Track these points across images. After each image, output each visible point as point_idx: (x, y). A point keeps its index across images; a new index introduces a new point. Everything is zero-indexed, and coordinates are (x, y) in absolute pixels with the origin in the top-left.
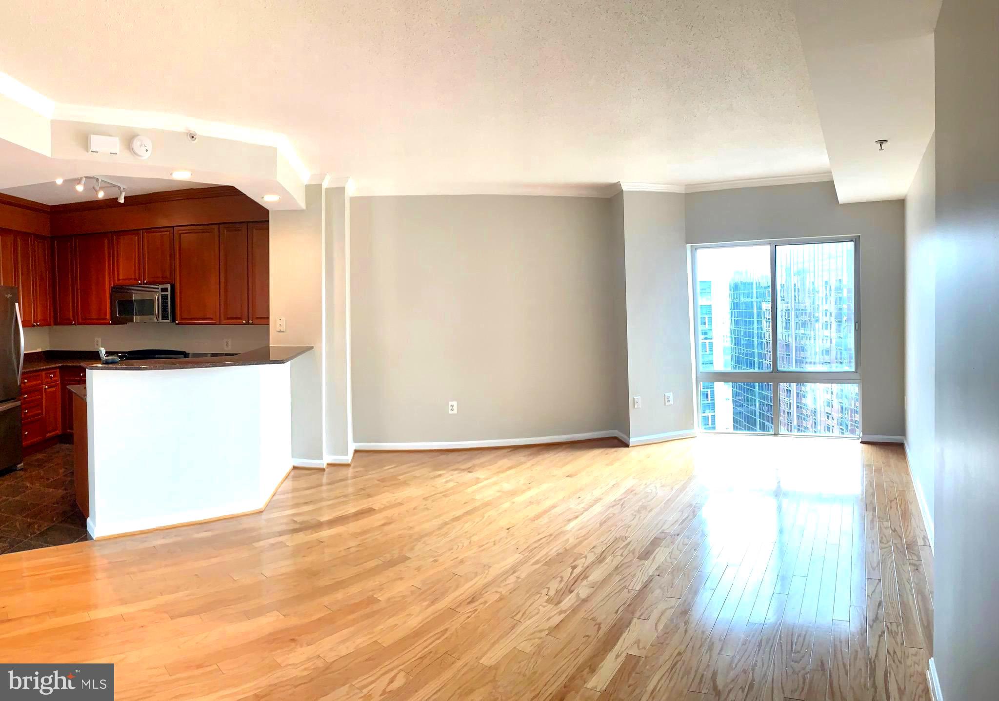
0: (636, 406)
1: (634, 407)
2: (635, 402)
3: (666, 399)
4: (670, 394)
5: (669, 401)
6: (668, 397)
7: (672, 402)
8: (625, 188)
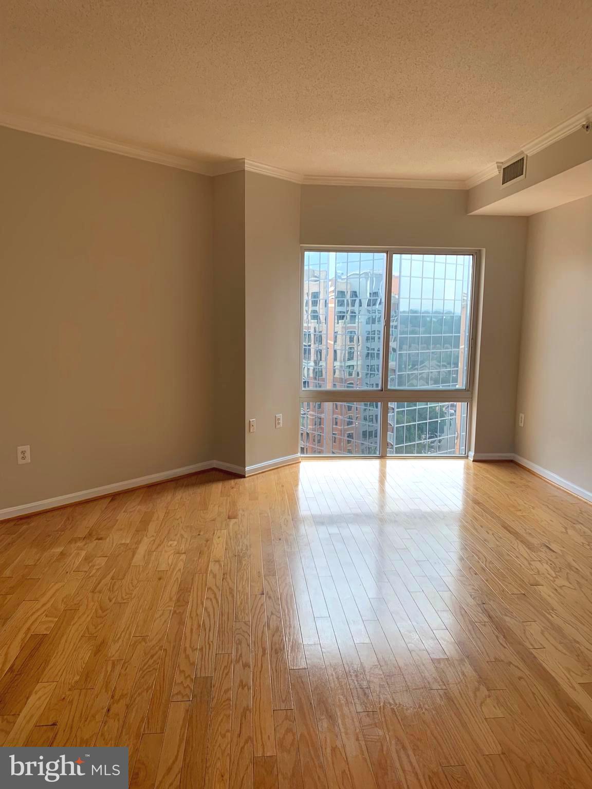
0: (251, 431)
1: (250, 431)
2: (251, 425)
3: (276, 420)
4: (280, 416)
5: (279, 423)
6: (279, 419)
7: (281, 425)
8: (247, 168)
